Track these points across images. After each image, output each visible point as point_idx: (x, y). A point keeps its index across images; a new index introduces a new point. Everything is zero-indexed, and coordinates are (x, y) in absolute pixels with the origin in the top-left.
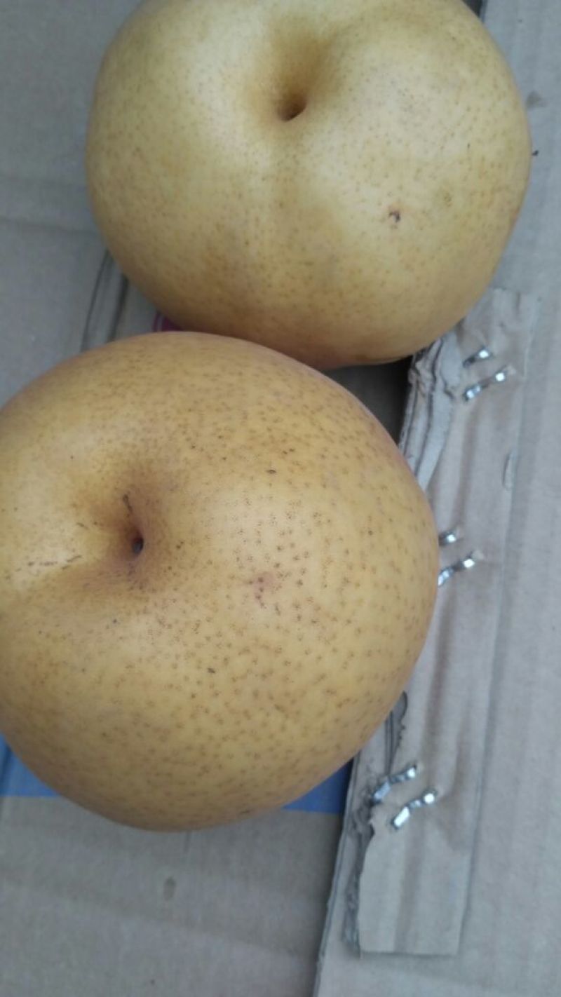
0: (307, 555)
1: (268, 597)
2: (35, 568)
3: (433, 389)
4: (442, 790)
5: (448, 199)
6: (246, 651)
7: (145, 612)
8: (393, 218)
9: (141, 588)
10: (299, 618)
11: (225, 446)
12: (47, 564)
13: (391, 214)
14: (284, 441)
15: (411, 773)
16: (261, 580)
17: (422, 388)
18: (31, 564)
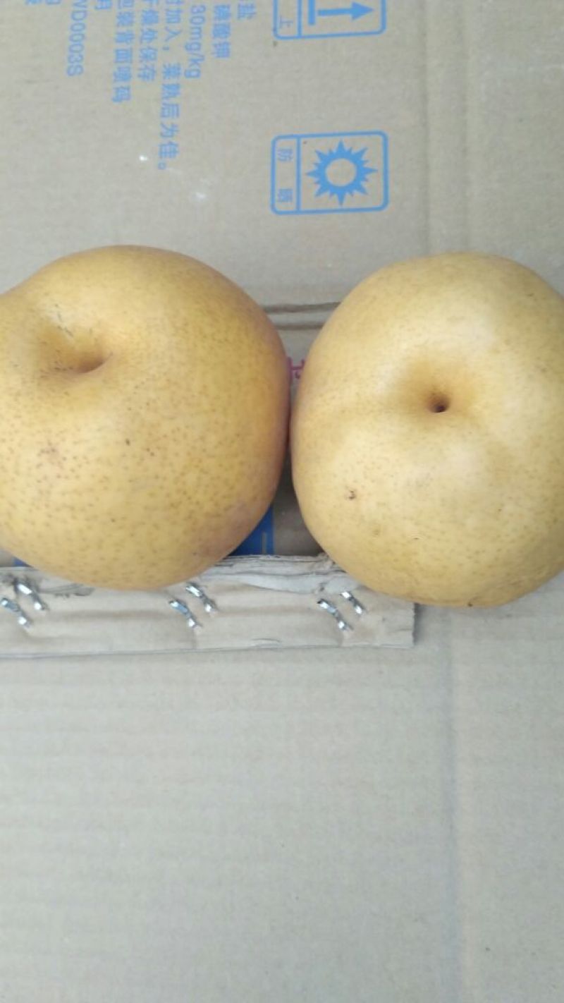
0: (77, 477)
1: (45, 456)
2: (54, 309)
3: (318, 573)
4: (31, 630)
5: (377, 532)
6: (12, 451)
7: (24, 382)
8: (350, 495)
9: (42, 377)
10: (39, 481)
11: (141, 408)
12: (59, 316)
13: (352, 492)
14: (159, 448)
15: (38, 606)
16: (53, 450)
17: (317, 565)
18: (57, 306)
